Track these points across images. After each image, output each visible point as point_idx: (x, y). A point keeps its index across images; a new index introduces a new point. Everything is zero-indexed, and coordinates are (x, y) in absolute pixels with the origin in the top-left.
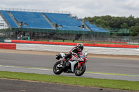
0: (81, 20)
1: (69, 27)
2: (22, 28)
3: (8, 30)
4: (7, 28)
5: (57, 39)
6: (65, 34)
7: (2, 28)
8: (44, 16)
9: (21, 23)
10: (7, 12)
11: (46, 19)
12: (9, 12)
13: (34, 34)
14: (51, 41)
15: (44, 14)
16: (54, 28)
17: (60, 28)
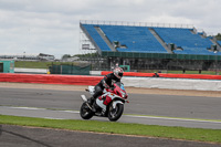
0: (211, 38)
1: (192, 49)
2: (117, 53)
3: (95, 55)
4: (94, 51)
5: (174, 68)
6: (187, 61)
7: (87, 52)
8: (153, 33)
9: (117, 43)
10: (94, 26)
11: (156, 37)
12: (98, 26)
13: (136, 61)
14: (164, 72)
15: (152, 29)
16: (169, 52)
17: (178, 51)
